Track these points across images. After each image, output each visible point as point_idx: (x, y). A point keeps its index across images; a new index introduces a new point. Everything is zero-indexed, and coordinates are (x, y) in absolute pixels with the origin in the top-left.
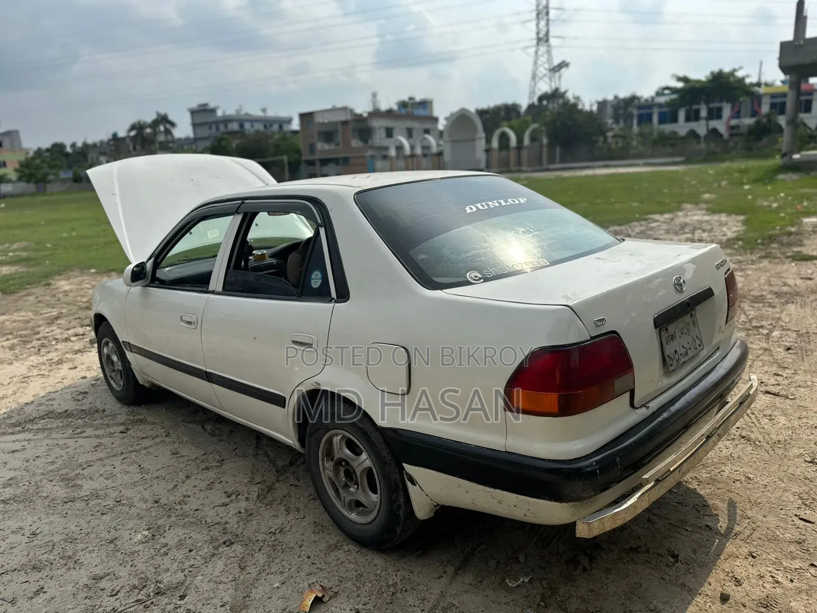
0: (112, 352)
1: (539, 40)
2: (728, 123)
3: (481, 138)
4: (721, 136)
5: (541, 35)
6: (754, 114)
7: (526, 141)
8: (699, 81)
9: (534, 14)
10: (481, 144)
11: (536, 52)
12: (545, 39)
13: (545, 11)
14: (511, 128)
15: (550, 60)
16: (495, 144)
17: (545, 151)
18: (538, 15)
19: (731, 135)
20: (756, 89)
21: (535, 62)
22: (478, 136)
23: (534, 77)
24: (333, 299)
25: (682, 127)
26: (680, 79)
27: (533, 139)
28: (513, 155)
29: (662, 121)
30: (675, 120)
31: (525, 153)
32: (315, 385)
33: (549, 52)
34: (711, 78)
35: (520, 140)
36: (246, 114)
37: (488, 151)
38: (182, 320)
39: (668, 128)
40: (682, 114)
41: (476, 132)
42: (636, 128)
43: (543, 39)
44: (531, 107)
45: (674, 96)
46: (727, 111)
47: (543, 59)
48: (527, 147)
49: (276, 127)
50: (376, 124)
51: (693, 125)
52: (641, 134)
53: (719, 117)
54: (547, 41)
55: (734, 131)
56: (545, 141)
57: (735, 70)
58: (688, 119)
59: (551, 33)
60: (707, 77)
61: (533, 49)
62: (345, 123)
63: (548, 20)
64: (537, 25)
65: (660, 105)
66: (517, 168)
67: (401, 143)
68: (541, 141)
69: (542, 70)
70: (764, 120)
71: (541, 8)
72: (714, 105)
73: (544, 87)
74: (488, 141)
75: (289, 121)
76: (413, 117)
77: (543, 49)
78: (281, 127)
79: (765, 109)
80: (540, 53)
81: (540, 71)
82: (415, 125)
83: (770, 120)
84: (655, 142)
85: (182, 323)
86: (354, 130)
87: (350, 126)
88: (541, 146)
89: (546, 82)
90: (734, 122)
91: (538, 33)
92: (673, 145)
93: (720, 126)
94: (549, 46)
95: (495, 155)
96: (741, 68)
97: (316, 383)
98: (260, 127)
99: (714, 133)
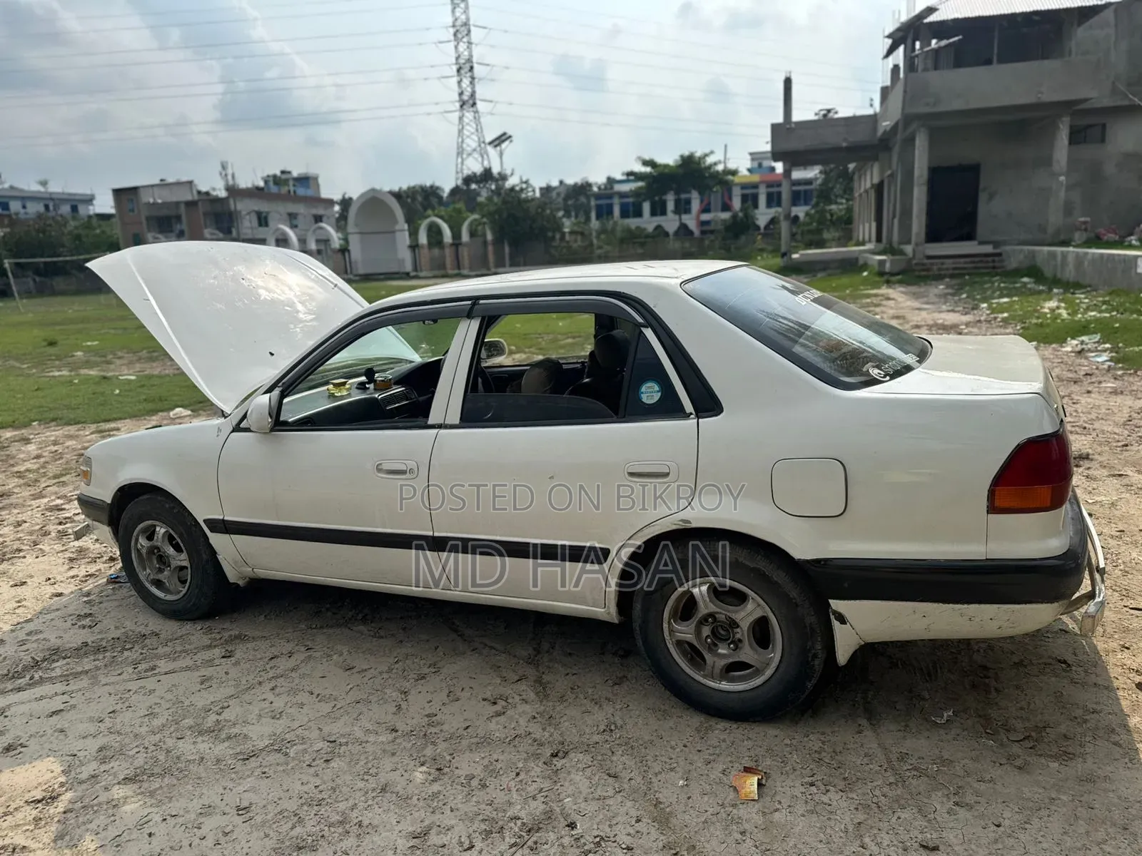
0: (163, 541)
1: (463, 104)
2: (698, 217)
3: (403, 230)
4: (691, 233)
5: (465, 97)
6: (726, 207)
7: (465, 237)
8: (666, 166)
9: (455, 68)
10: (404, 239)
11: (461, 118)
12: (471, 102)
13: (468, 66)
14: (441, 217)
15: (479, 130)
16: (423, 239)
17: (490, 248)
18: (458, 71)
19: (703, 232)
20: (730, 177)
21: (460, 131)
22: (397, 227)
23: (460, 151)
24: (691, 414)
25: (647, 222)
26: (646, 163)
27: (473, 234)
28: (448, 252)
29: (625, 214)
30: (639, 214)
31: (464, 253)
32: (681, 523)
33: (477, 119)
34: (680, 163)
35: (456, 235)
36: (12, 188)
37: (414, 247)
38: (379, 470)
39: (633, 223)
40: (646, 207)
41: (396, 222)
42: (595, 224)
43: (468, 102)
44: (455, 191)
45: (640, 184)
46: (696, 205)
47: (470, 129)
48: (466, 245)
49: (65, 209)
50: (243, 206)
51: (658, 220)
52: (603, 231)
53: (688, 211)
54: (474, 104)
55: (706, 228)
56: (489, 237)
57: (706, 155)
58: (653, 213)
59: (478, 96)
60: (676, 161)
61: (457, 114)
62: (190, 204)
63: (473, 78)
64: (459, 82)
65: (622, 195)
66: (456, 272)
67: (284, 234)
68: (484, 235)
69: (471, 143)
70: (741, 214)
71: (462, 61)
72: (683, 196)
73: (474, 166)
74: (414, 233)
75: (89, 200)
76: (295, 198)
77: (469, 116)
78: (74, 209)
79: (737, 203)
80: (466, 120)
81: (468, 145)
82: (300, 209)
83: (746, 216)
84: (622, 241)
85: (379, 475)
86: (205, 214)
87: (201, 208)
88: (485, 243)
89: (476, 159)
90: (705, 217)
91: (461, 94)
92: (642, 245)
93: (690, 221)
94: (476, 112)
95: (425, 254)
96: (712, 152)
97: (682, 520)
98: (34, 208)
99: (684, 230)
